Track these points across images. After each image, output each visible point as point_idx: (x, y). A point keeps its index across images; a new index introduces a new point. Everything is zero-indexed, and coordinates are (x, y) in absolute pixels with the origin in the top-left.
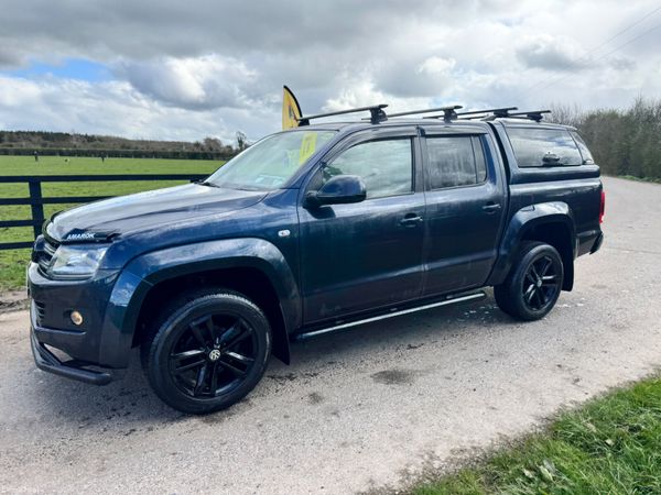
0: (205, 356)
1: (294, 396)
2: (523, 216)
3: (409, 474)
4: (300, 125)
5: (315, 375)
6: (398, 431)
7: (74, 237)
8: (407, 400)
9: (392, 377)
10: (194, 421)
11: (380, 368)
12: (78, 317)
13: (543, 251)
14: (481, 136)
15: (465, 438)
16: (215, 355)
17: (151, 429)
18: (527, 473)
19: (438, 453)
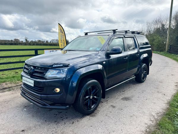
1: (108, 107)
3: (152, 121)
4: (85, 35)
6: (140, 111)
7: (55, 66)
8: (135, 103)
9: (126, 99)
10: (88, 117)
12: (58, 90)
13: (145, 65)
14: (133, 37)
15: (155, 110)
16: (91, 97)
17: (78, 121)
18: (176, 116)
19: (154, 115)
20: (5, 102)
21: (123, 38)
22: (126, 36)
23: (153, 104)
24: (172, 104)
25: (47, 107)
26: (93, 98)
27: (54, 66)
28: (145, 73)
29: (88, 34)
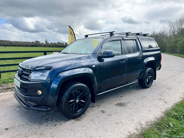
0: (75, 101)
1: (97, 112)
2: (146, 61)
3: (138, 130)
4: (85, 37)
5: (100, 105)
6: (129, 119)
7: (38, 68)
8: (128, 110)
9: (121, 105)
10: (73, 121)
11: (116, 103)
12: (40, 92)
13: (150, 70)
14: (135, 40)
15: (147, 119)
16: (77, 101)
17: (61, 124)
18: (167, 126)
19: (142, 123)
20: (3, 101)
21: (120, 40)
22: (124, 39)
23: (148, 111)
24: (169, 113)
25: (30, 108)
26: (80, 102)
27: (36, 69)
28: (150, 78)
29: (88, 36)
